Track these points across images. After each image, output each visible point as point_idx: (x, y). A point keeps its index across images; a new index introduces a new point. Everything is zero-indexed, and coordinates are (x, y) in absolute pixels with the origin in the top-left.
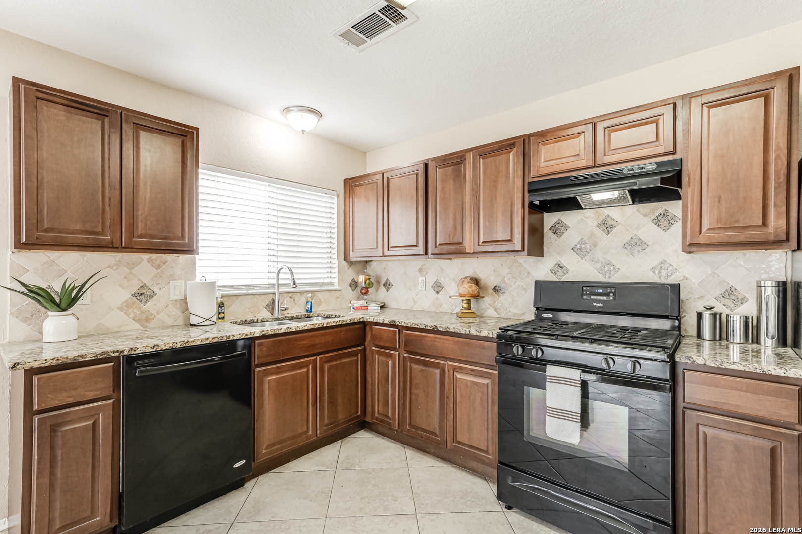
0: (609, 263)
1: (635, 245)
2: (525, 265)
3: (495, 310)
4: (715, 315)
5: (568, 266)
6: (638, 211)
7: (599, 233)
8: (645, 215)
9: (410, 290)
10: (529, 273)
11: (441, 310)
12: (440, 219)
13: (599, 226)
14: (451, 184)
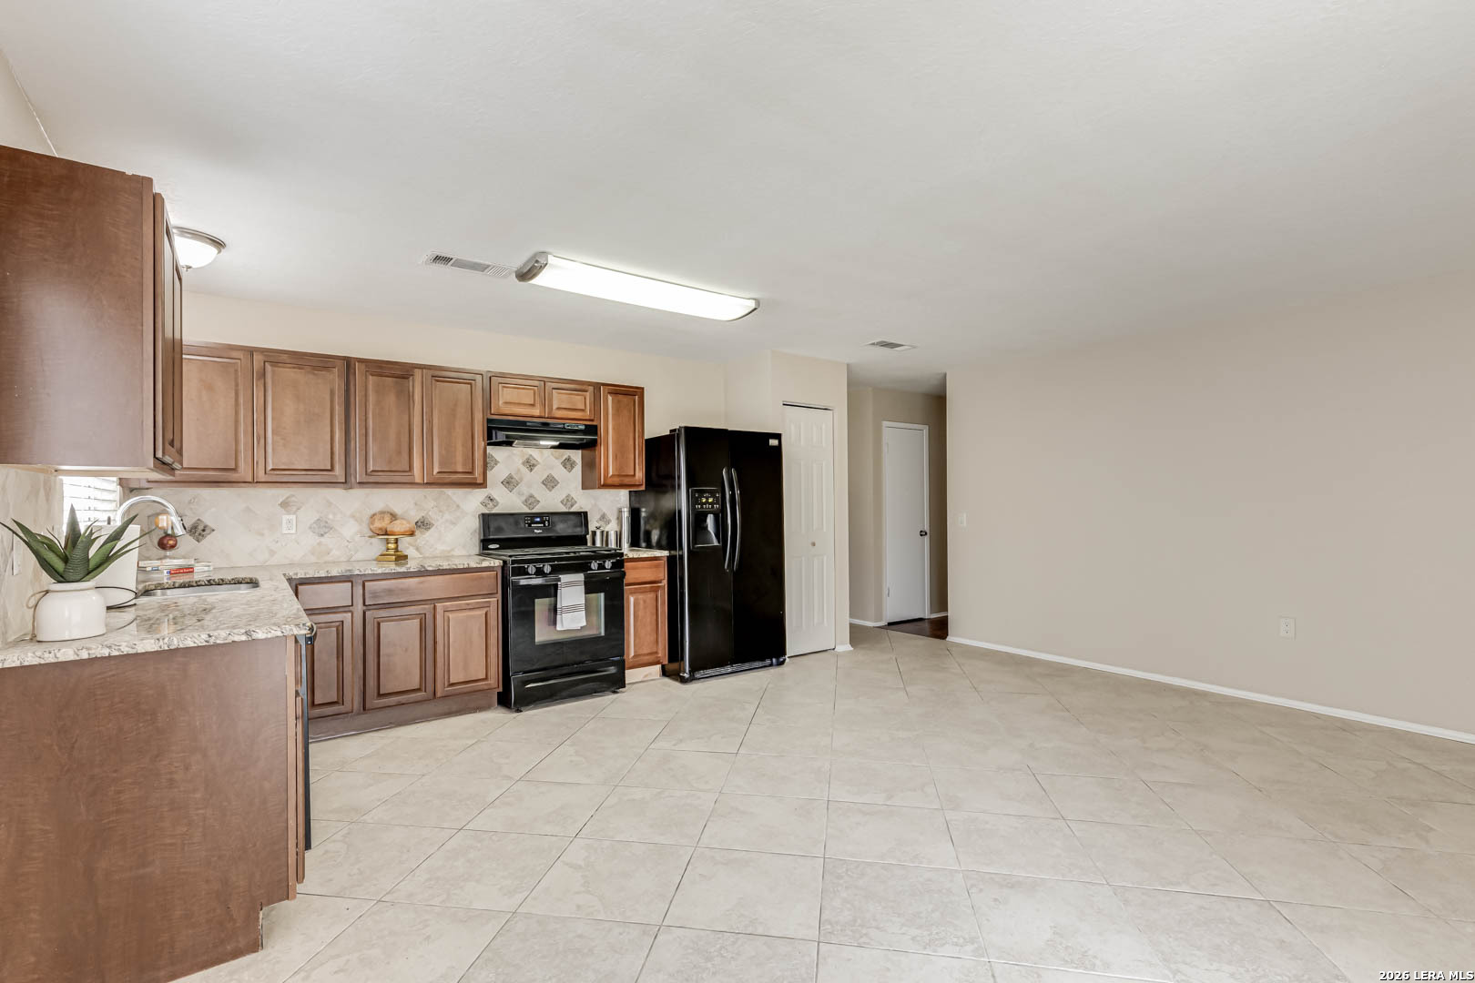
0: (531, 496)
1: (550, 483)
2: (455, 498)
3: (417, 549)
4: (602, 532)
5: (497, 498)
6: (552, 454)
7: (524, 470)
8: (557, 458)
9: (263, 535)
10: (458, 506)
11: (329, 558)
12: (374, 440)
13: (523, 464)
14: (391, 399)
